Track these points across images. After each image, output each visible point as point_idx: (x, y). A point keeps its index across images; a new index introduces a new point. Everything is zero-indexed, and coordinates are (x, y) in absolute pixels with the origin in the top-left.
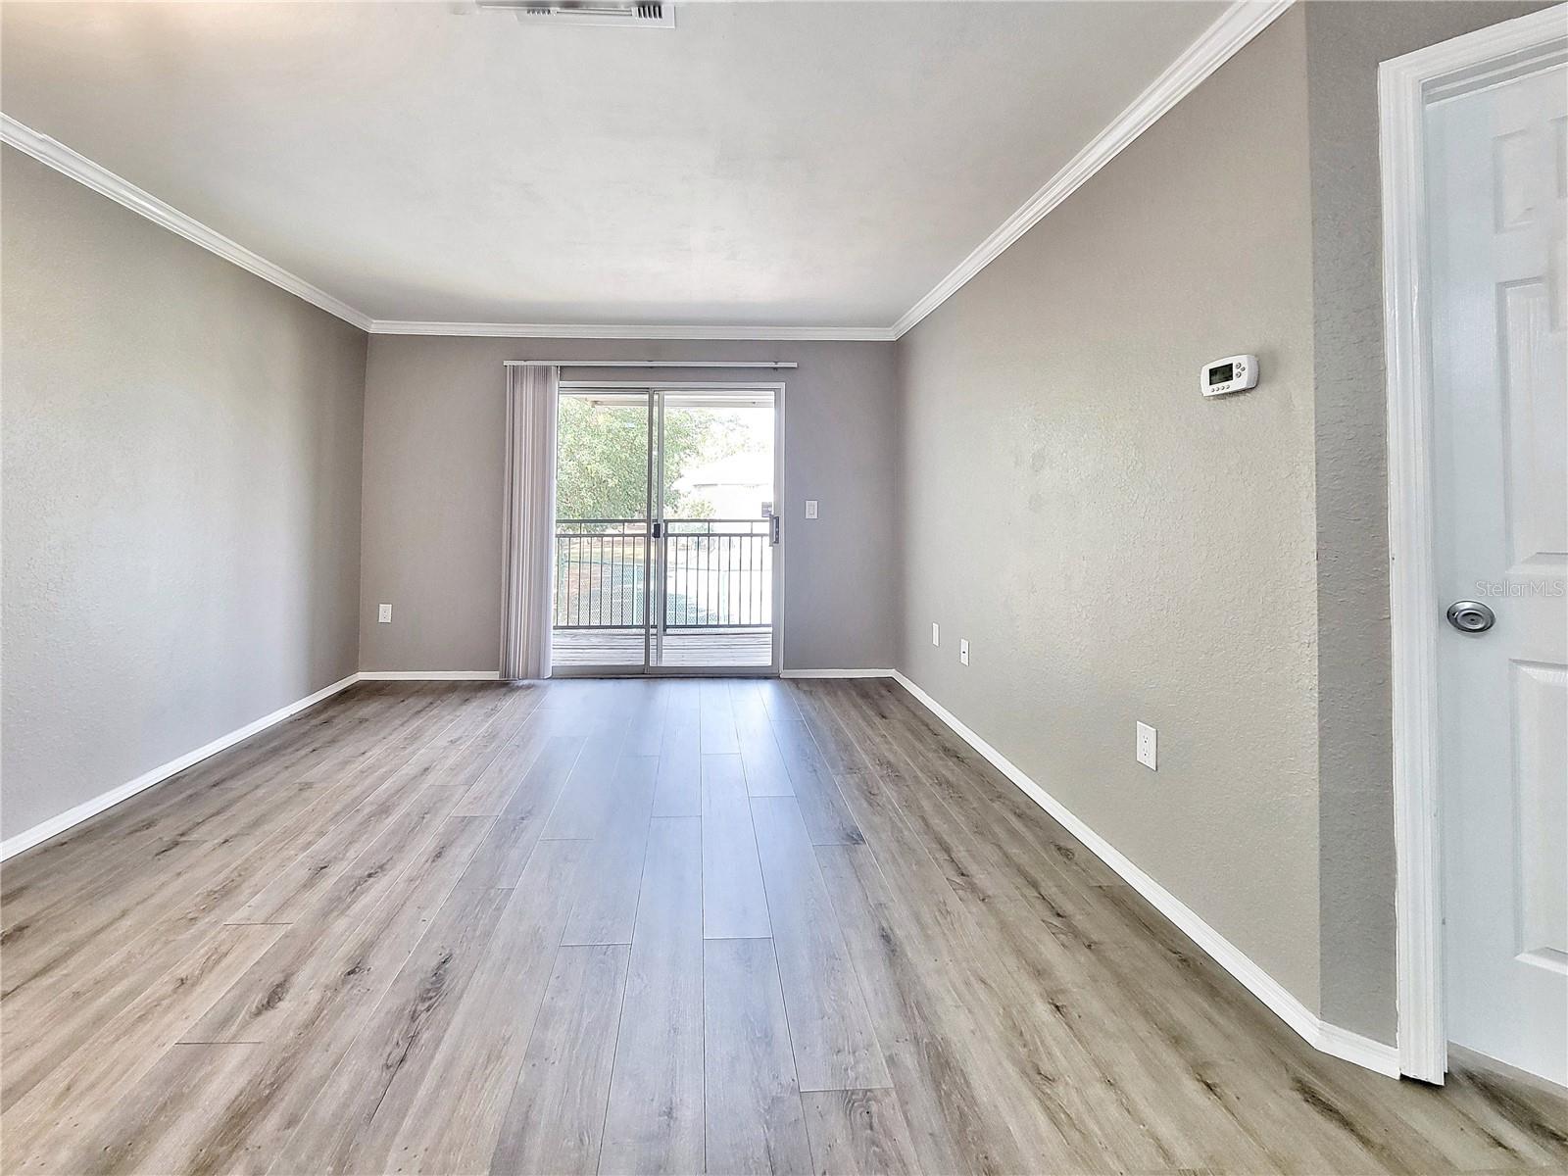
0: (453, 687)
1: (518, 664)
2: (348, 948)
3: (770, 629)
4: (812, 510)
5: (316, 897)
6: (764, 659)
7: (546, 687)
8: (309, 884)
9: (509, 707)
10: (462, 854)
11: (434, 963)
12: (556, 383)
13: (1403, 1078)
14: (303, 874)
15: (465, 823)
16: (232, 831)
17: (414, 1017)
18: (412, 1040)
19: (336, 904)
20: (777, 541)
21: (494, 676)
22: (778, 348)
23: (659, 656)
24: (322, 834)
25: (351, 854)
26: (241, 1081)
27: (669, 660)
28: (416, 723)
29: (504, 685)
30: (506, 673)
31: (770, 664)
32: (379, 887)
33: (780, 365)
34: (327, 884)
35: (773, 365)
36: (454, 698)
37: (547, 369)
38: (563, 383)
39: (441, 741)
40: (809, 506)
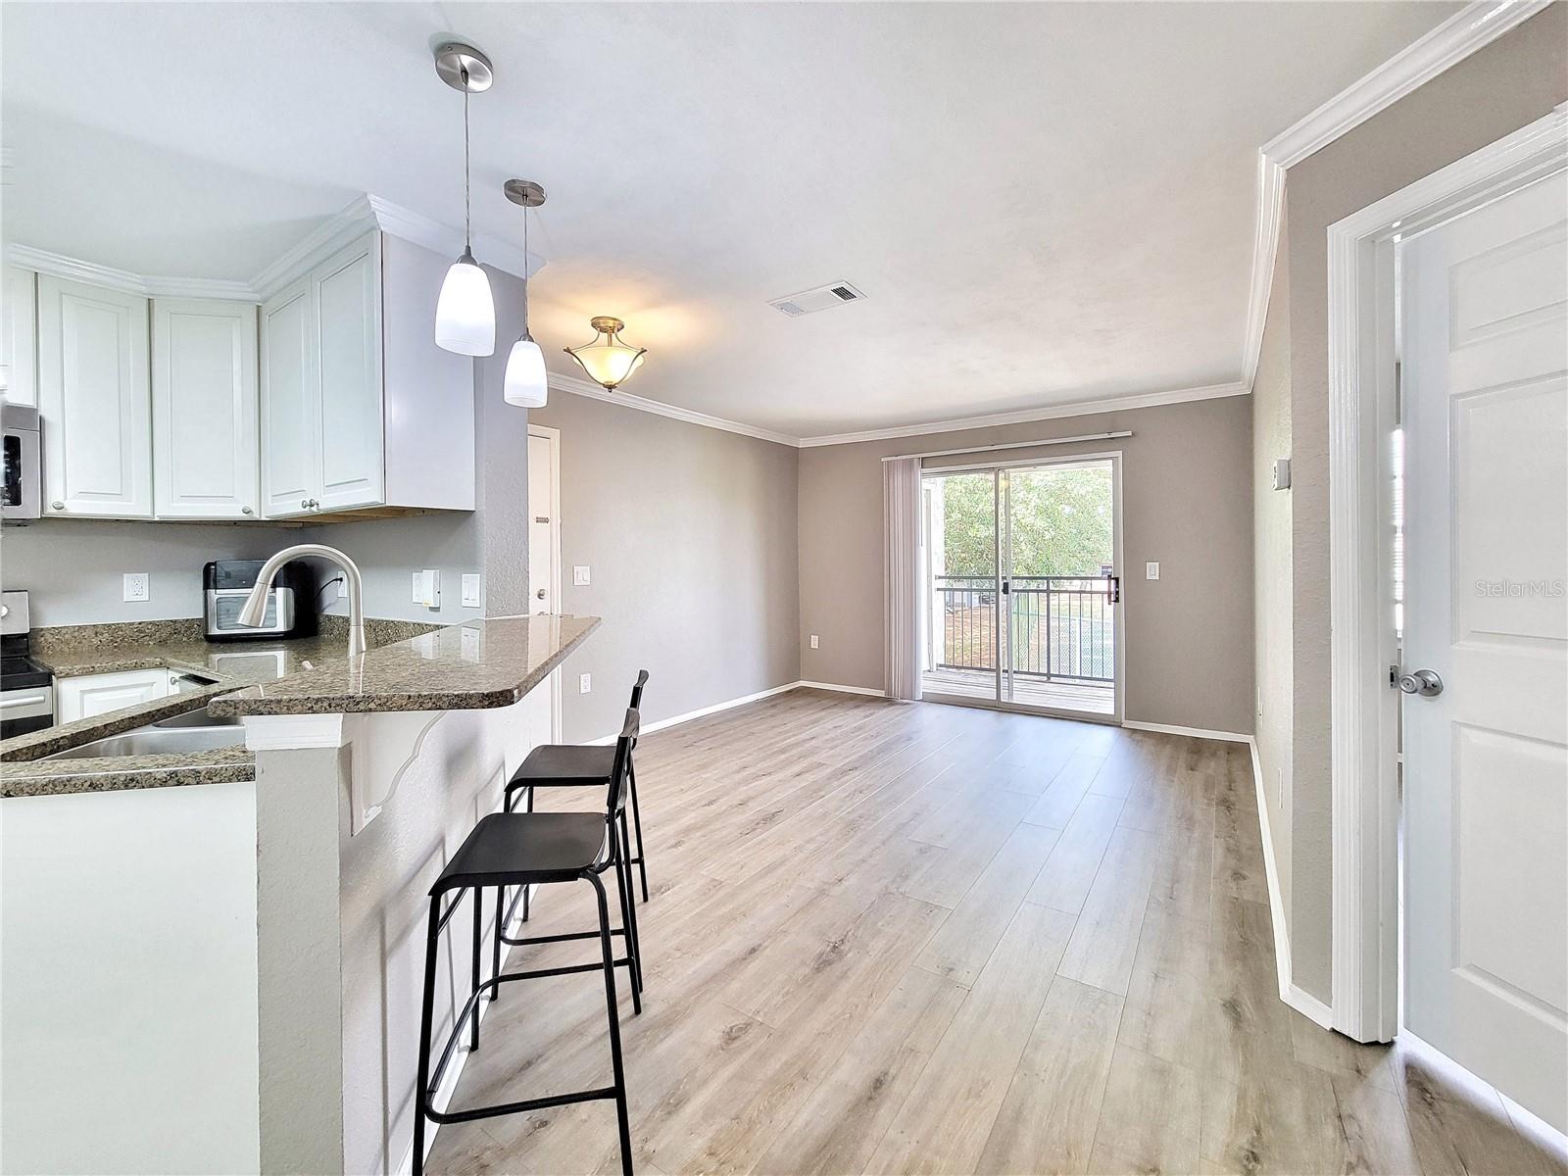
0: (854, 697)
1: (897, 689)
2: (743, 797)
3: (1112, 685)
4: (1153, 571)
5: (738, 777)
6: (1107, 708)
7: (917, 706)
8: (738, 772)
9: (884, 714)
10: (809, 778)
11: (775, 811)
12: (919, 471)
13: (1333, 1030)
14: (736, 768)
15: (821, 765)
16: (713, 745)
17: (758, 824)
18: (754, 829)
19: (746, 781)
20: (1117, 600)
21: (881, 694)
22: (1113, 419)
23: (1011, 695)
24: (750, 755)
25: (759, 765)
26: (692, 821)
27: (1019, 698)
28: (823, 713)
29: (888, 701)
30: (889, 692)
31: (1113, 713)
32: (768, 779)
33: (1113, 435)
34: (745, 774)
35: (1107, 436)
36: (852, 703)
37: (912, 460)
38: (925, 470)
39: (829, 725)
40: (1150, 566)
